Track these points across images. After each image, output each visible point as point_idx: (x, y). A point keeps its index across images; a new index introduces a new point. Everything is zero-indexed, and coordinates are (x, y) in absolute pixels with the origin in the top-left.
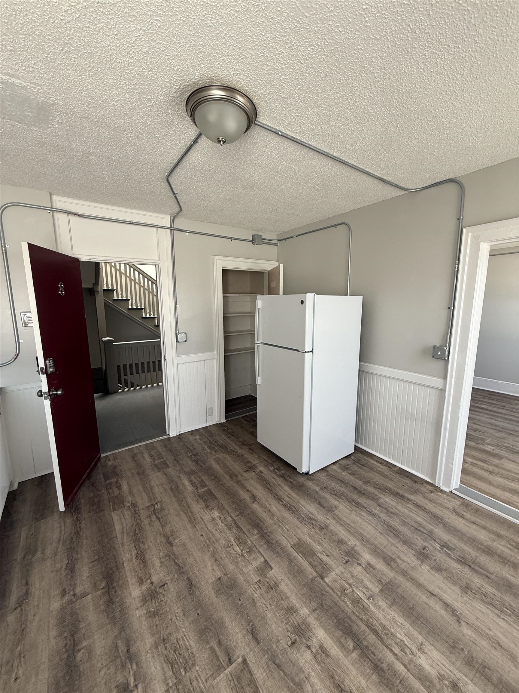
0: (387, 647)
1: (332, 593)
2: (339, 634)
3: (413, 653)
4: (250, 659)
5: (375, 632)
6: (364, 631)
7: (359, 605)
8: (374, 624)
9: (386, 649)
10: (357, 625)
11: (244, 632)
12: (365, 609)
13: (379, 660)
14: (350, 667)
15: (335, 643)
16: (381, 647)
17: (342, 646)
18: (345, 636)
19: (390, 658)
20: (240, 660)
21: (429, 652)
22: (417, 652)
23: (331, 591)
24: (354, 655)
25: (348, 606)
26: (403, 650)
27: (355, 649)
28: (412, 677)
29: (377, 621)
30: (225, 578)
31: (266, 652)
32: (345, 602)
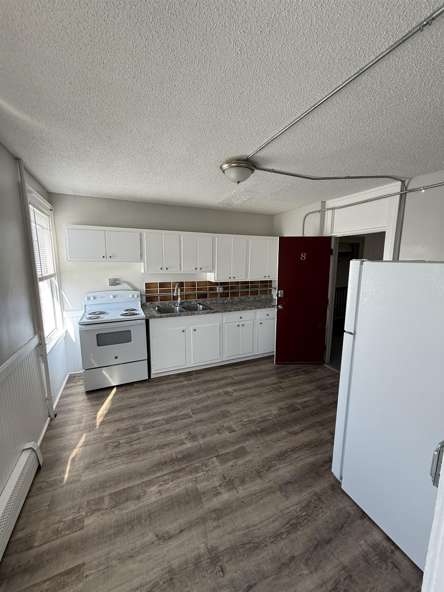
0: (170, 473)
1: (206, 458)
2: (186, 453)
3: (161, 485)
4: (191, 419)
5: (178, 471)
6: (181, 466)
7: (194, 471)
8: (182, 473)
9: (169, 472)
10: (185, 463)
11: (202, 418)
12: (191, 472)
13: (167, 466)
14: (172, 452)
15: (182, 449)
16: (171, 470)
17: (180, 452)
18: (183, 455)
19: (165, 472)
20: (193, 416)
21: (156, 495)
22: (160, 489)
23: (208, 458)
24: (174, 456)
25: (196, 464)
26: (164, 481)
27: (176, 457)
28: (153, 477)
29: (182, 475)
30: (229, 414)
31: (192, 424)
32: (198, 463)
